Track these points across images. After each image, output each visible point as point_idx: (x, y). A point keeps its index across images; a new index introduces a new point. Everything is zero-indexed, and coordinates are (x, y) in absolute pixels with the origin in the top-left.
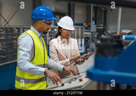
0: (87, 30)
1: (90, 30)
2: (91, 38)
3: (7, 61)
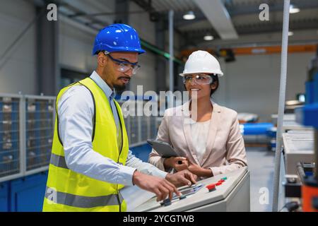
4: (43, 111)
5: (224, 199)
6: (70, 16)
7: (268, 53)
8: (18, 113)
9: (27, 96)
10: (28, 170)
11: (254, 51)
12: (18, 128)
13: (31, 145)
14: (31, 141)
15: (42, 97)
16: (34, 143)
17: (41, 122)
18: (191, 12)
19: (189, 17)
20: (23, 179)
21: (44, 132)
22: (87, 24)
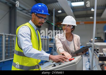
0: (50, 42)
1: (53, 42)
2: (54, 48)
3: (9, 58)
4: (11, 39)
5: (75, 63)
6: (21, 10)
7: (85, 24)
8: (2, 40)
9: (5, 34)
10: (5, 59)
11: (81, 23)
12: (2, 45)
13: (7, 51)
14: (7, 50)
15: (11, 35)
16: (8, 50)
17: (10, 43)
18: (60, 10)
19: (60, 12)
20: (4, 62)
21: (11, 47)
22: (26, 13)
